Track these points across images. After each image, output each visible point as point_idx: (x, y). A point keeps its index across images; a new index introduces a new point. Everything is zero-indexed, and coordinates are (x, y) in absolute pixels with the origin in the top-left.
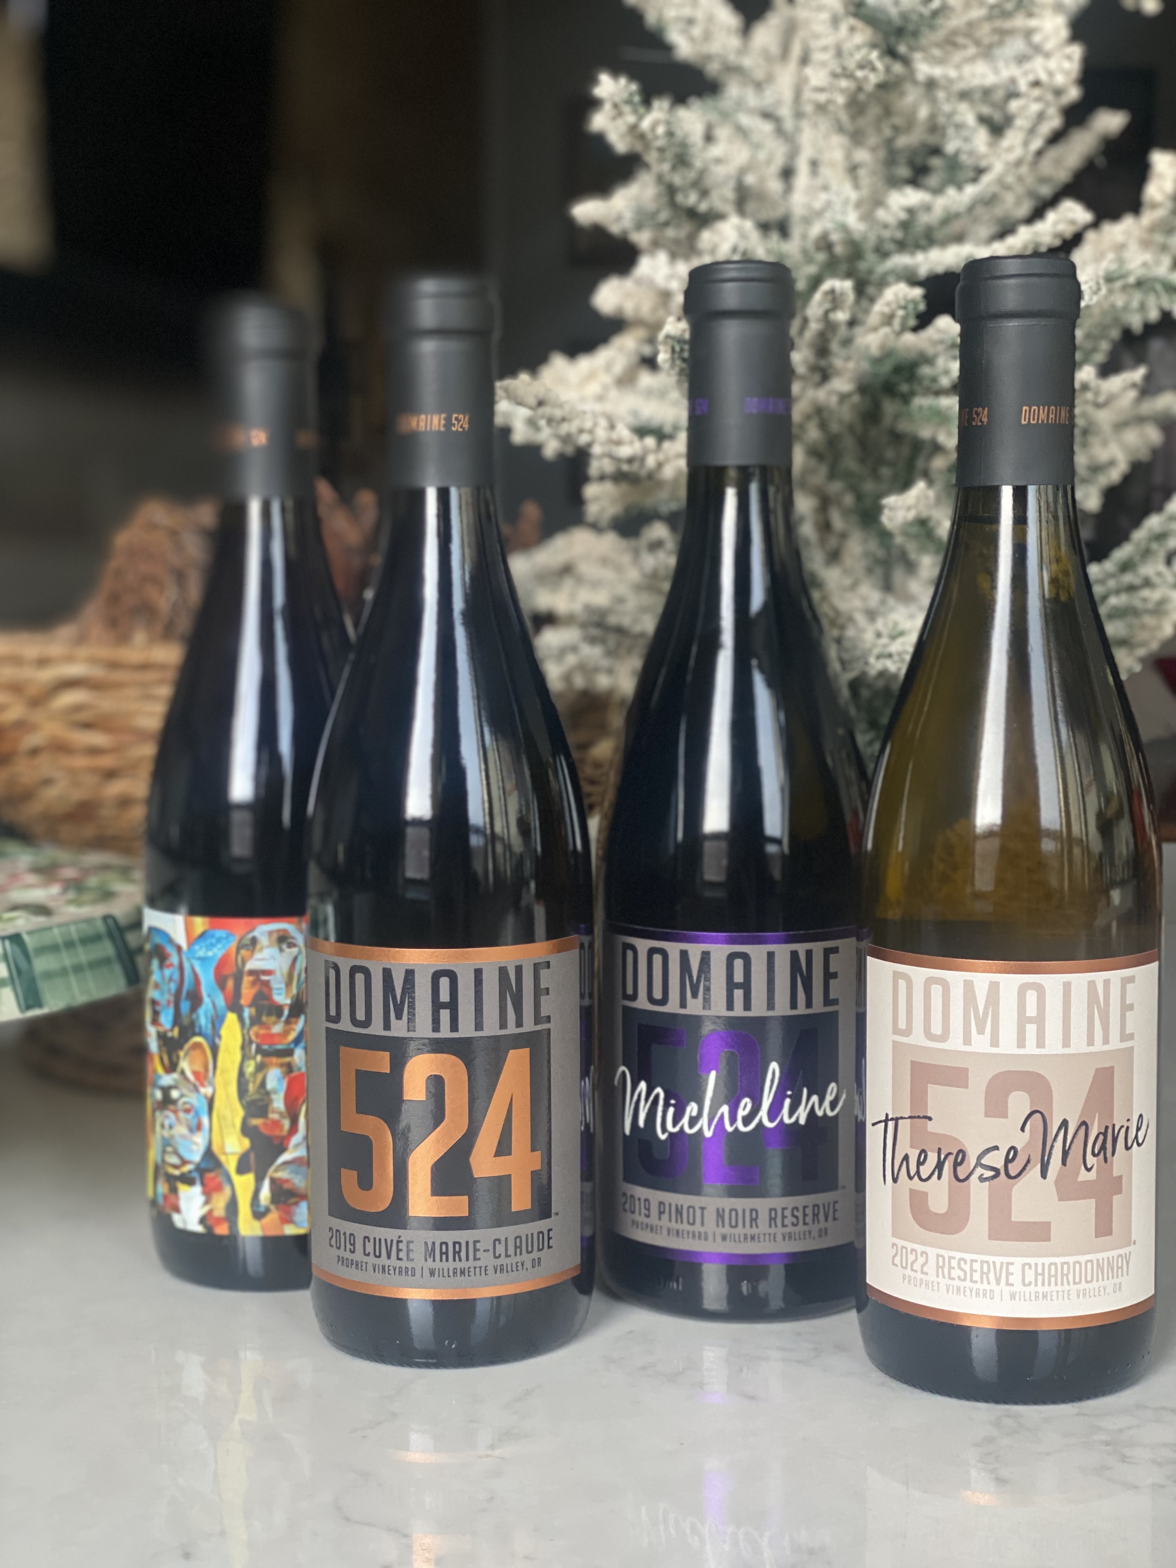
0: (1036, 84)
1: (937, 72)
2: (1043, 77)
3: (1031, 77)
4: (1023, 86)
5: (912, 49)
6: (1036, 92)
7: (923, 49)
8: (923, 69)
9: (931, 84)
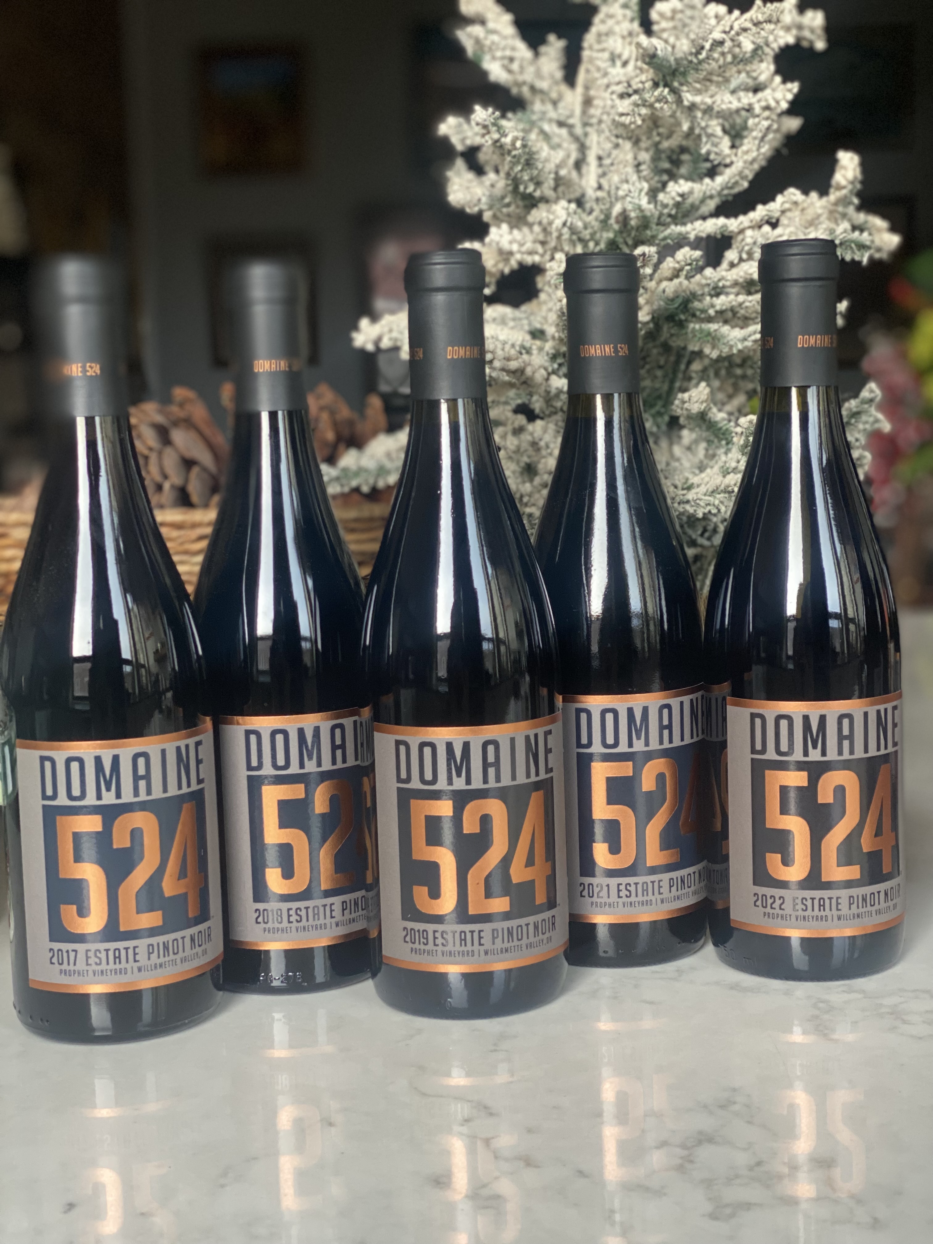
0: (767, 108)
1: (698, 99)
2: (773, 104)
3: (763, 104)
4: (757, 110)
5: (682, 84)
6: (767, 113)
7: (687, 83)
8: (688, 97)
9: (693, 107)
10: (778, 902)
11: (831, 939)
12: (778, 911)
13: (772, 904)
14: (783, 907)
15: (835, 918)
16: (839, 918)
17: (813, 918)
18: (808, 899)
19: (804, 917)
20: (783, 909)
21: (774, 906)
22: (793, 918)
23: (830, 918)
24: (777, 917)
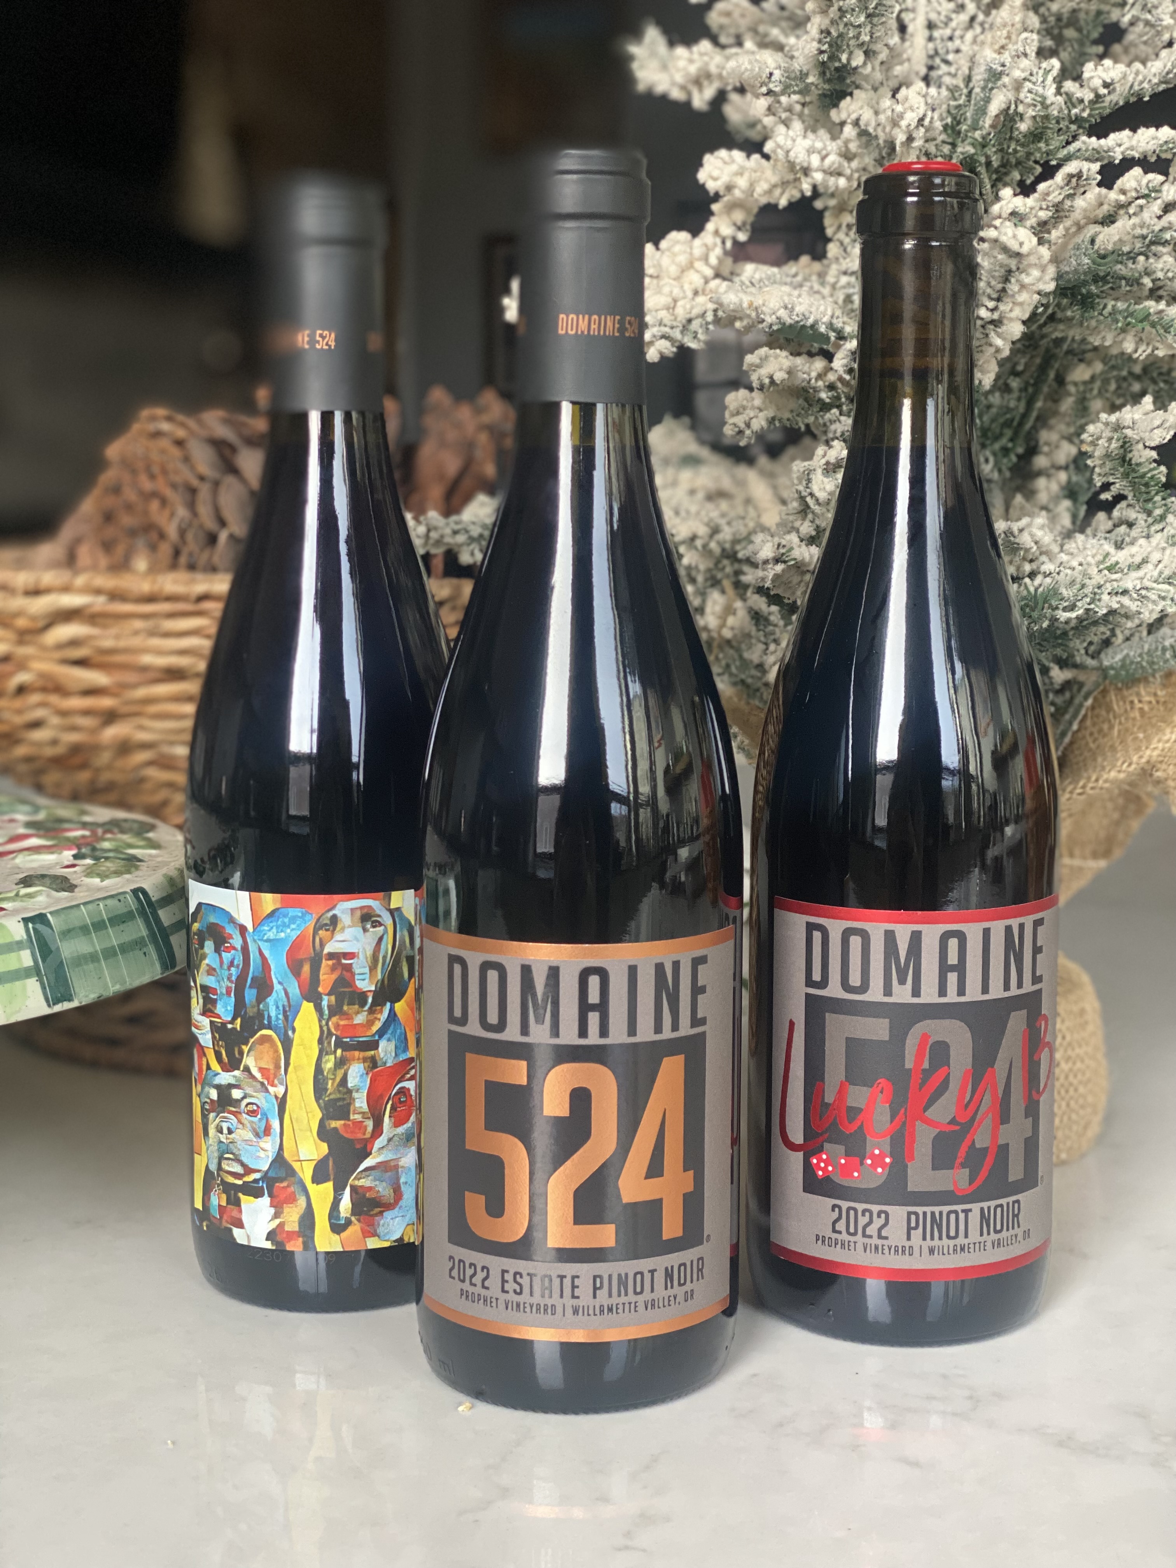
10: (481, 1275)
11: (608, 1344)
12: (478, 1290)
13: (472, 1277)
14: (486, 1284)
15: (569, 1311)
16: (576, 1311)
17: (531, 1307)
18: (524, 1275)
19: (518, 1305)
20: (487, 1288)
21: (474, 1280)
22: (502, 1306)
23: (559, 1310)
24: (479, 1300)
